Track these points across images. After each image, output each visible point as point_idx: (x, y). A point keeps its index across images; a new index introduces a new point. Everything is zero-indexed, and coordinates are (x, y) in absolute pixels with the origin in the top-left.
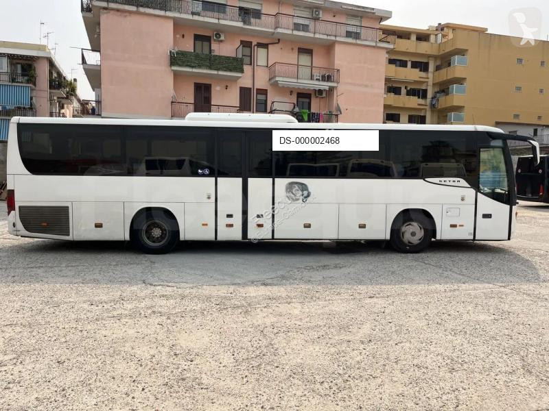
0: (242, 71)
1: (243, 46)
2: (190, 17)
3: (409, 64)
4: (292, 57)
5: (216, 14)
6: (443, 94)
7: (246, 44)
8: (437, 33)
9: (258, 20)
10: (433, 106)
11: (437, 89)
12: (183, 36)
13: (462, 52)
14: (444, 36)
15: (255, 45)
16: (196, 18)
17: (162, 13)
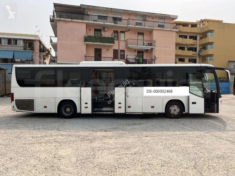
0: (114, 43)
1: (114, 33)
2: (92, 22)
3: (188, 37)
4: (135, 36)
5: (103, 21)
6: (204, 49)
7: (116, 32)
8: (200, 23)
9: (120, 22)
10: (199, 54)
11: (201, 47)
12: (90, 30)
13: (211, 31)
14: (203, 25)
15: (119, 32)
16: (95, 22)
17: (81, 21)
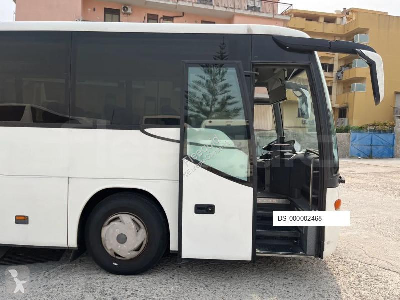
1: (149, 19)
6: (347, 68)
7: (153, 18)
11: (343, 64)
14: (349, 19)
15: (162, 18)
